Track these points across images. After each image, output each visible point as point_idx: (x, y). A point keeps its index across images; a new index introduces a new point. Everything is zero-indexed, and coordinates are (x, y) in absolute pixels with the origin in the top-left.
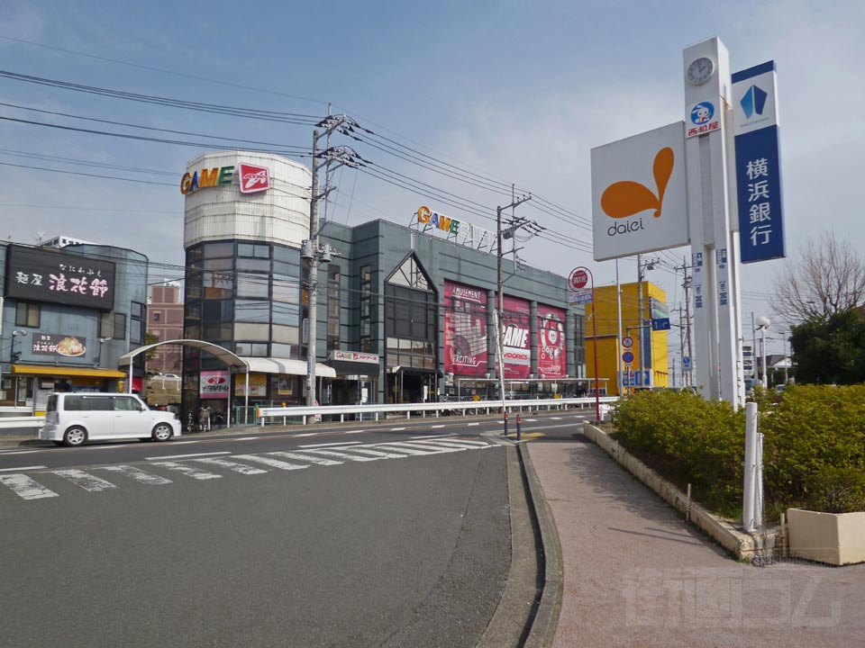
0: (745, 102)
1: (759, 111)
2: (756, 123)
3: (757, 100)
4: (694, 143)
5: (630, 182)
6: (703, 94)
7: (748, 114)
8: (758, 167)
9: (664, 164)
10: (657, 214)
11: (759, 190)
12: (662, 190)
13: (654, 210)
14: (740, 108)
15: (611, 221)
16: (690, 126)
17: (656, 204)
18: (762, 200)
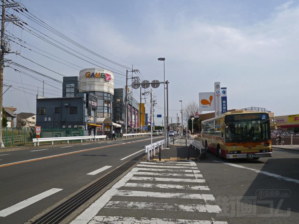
0: (223, 92)
1: (225, 94)
2: (224, 96)
3: (224, 92)
4: (216, 97)
5: (206, 100)
6: (218, 90)
7: (223, 94)
8: (224, 102)
9: (211, 98)
10: (210, 106)
11: (224, 105)
12: (211, 101)
13: (209, 105)
14: (222, 93)
15: (203, 105)
16: (216, 94)
17: (210, 104)
18: (225, 106)
